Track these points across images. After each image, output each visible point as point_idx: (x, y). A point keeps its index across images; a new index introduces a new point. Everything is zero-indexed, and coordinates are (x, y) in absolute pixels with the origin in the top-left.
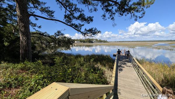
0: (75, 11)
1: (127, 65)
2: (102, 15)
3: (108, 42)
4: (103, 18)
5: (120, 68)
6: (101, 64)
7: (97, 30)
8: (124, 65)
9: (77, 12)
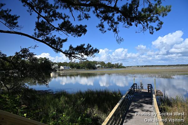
0: (55, 18)
1: (144, 108)
2: (98, 25)
3: (124, 67)
4: (100, 30)
5: (130, 113)
6: (99, 108)
7: (91, 48)
8: (138, 108)
9: (57, 18)
